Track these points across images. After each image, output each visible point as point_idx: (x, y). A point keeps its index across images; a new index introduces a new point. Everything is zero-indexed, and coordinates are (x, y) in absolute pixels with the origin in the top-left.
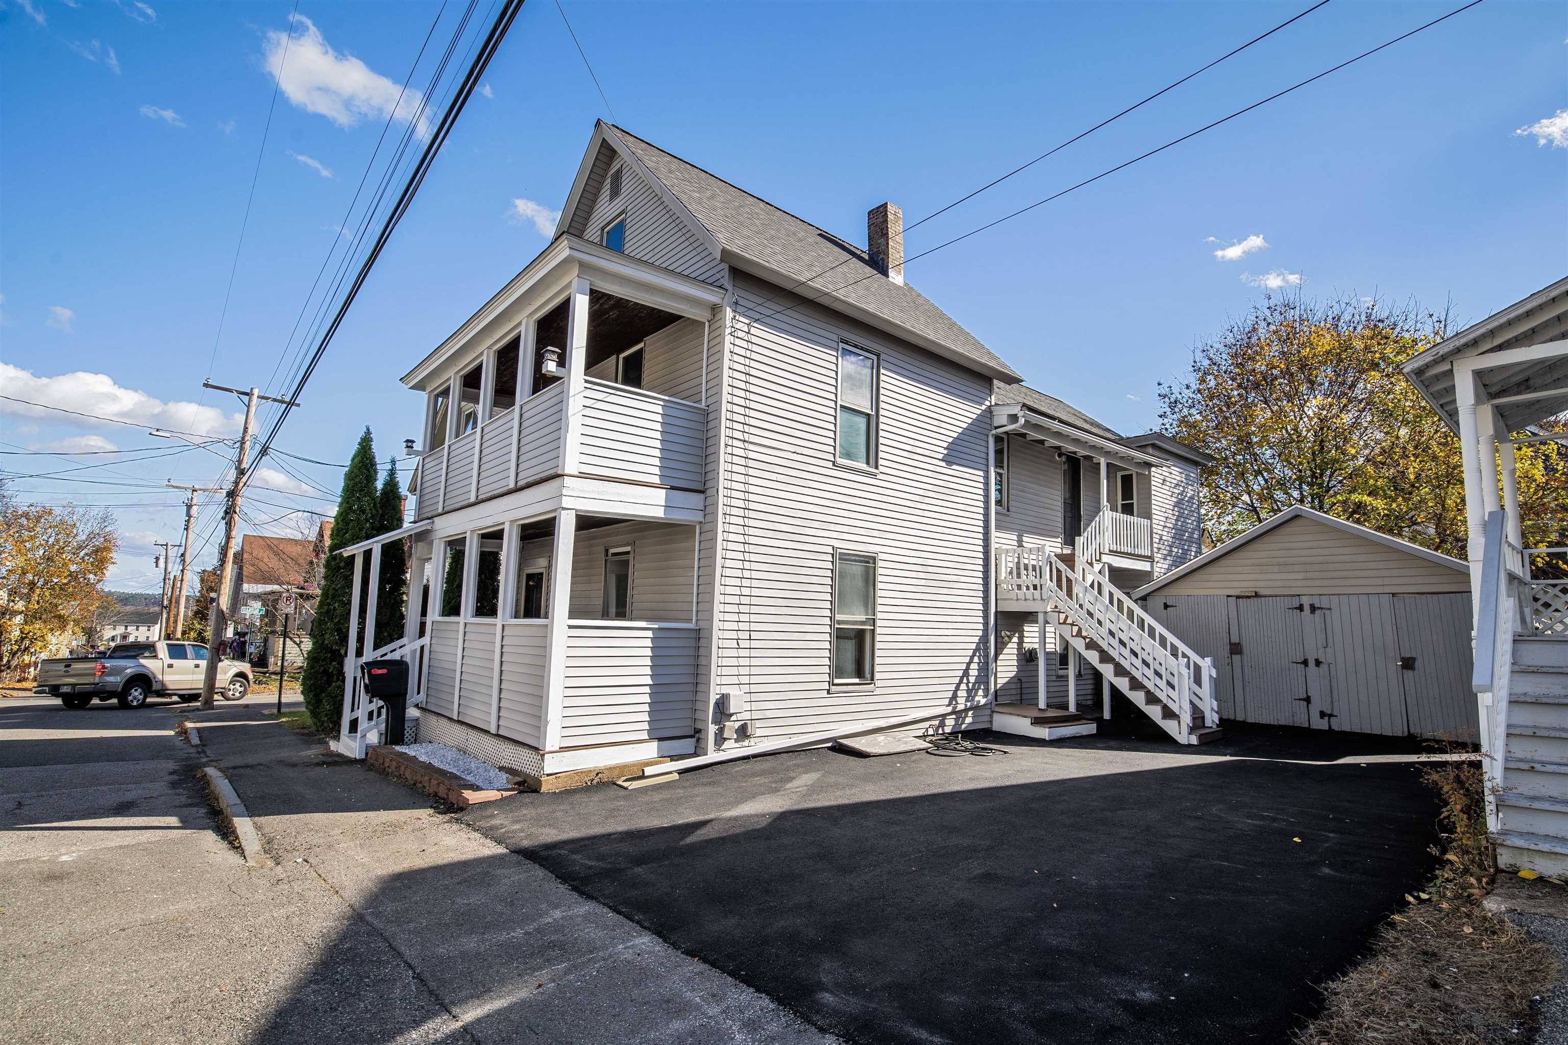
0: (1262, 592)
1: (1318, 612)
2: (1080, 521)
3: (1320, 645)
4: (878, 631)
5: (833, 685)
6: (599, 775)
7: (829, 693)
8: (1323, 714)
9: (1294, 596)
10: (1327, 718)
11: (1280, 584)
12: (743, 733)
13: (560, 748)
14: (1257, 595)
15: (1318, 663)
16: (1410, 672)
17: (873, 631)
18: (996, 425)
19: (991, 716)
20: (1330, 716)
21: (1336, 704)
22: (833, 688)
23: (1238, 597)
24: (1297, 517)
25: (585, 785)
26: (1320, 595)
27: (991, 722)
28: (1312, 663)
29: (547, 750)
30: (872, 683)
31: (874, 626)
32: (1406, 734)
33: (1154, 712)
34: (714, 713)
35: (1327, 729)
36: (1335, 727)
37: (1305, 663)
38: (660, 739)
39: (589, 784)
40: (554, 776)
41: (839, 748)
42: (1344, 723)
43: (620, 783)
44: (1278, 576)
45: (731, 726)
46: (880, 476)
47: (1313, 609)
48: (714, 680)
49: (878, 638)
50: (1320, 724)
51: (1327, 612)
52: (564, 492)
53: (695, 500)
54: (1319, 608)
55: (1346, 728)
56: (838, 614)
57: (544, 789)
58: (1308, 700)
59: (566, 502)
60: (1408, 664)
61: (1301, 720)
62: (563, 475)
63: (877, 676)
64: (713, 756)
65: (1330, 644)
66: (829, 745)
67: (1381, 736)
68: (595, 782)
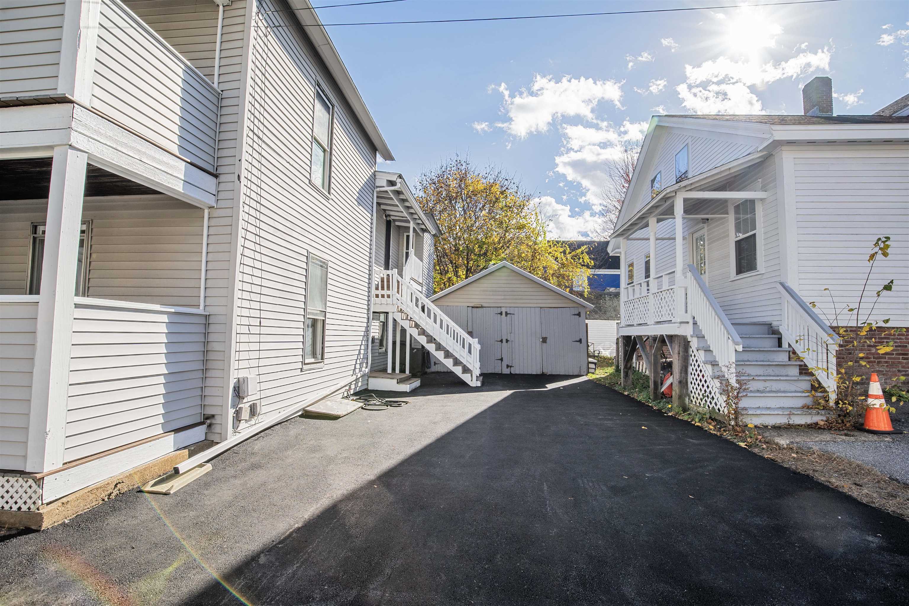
0: (484, 305)
1: (509, 316)
2: (389, 259)
3: (508, 332)
4: (327, 321)
5: (305, 364)
6: (119, 486)
7: (302, 371)
8: (508, 366)
9: (498, 307)
10: (509, 368)
11: (492, 301)
12: (253, 411)
13: (64, 464)
14: (482, 307)
15: (507, 341)
16: (545, 344)
17: (324, 321)
18: (377, 184)
19: (368, 380)
20: (511, 367)
21: (514, 362)
22: (305, 367)
23: (472, 307)
24: (504, 267)
25: (101, 502)
26: (510, 307)
27: (367, 384)
28: (504, 341)
29: (46, 470)
30: (322, 362)
31: (325, 317)
32: (541, 373)
33: (458, 371)
34: (233, 397)
35: (509, 373)
36: (512, 372)
37: (501, 341)
38: (177, 431)
39: (106, 499)
40: (59, 503)
41: (307, 415)
42: (516, 370)
43: (148, 488)
44: (492, 297)
45: (245, 406)
46: (330, 201)
47: (507, 314)
48: (234, 365)
49: (327, 327)
50: (506, 371)
51: (513, 316)
52: (74, 125)
53: (209, 182)
54: (509, 314)
55: (517, 372)
56: (309, 306)
57: (46, 524)
58: (502, 360)
59: (76, 139)
60: (544, 340)
61: (498, 370)
62: (71, 102)
63: (326, 356)
64: (232, 440)
65: (513, 331)
66: (300, 413)
67: (531, 374)
68: (113, 497)
